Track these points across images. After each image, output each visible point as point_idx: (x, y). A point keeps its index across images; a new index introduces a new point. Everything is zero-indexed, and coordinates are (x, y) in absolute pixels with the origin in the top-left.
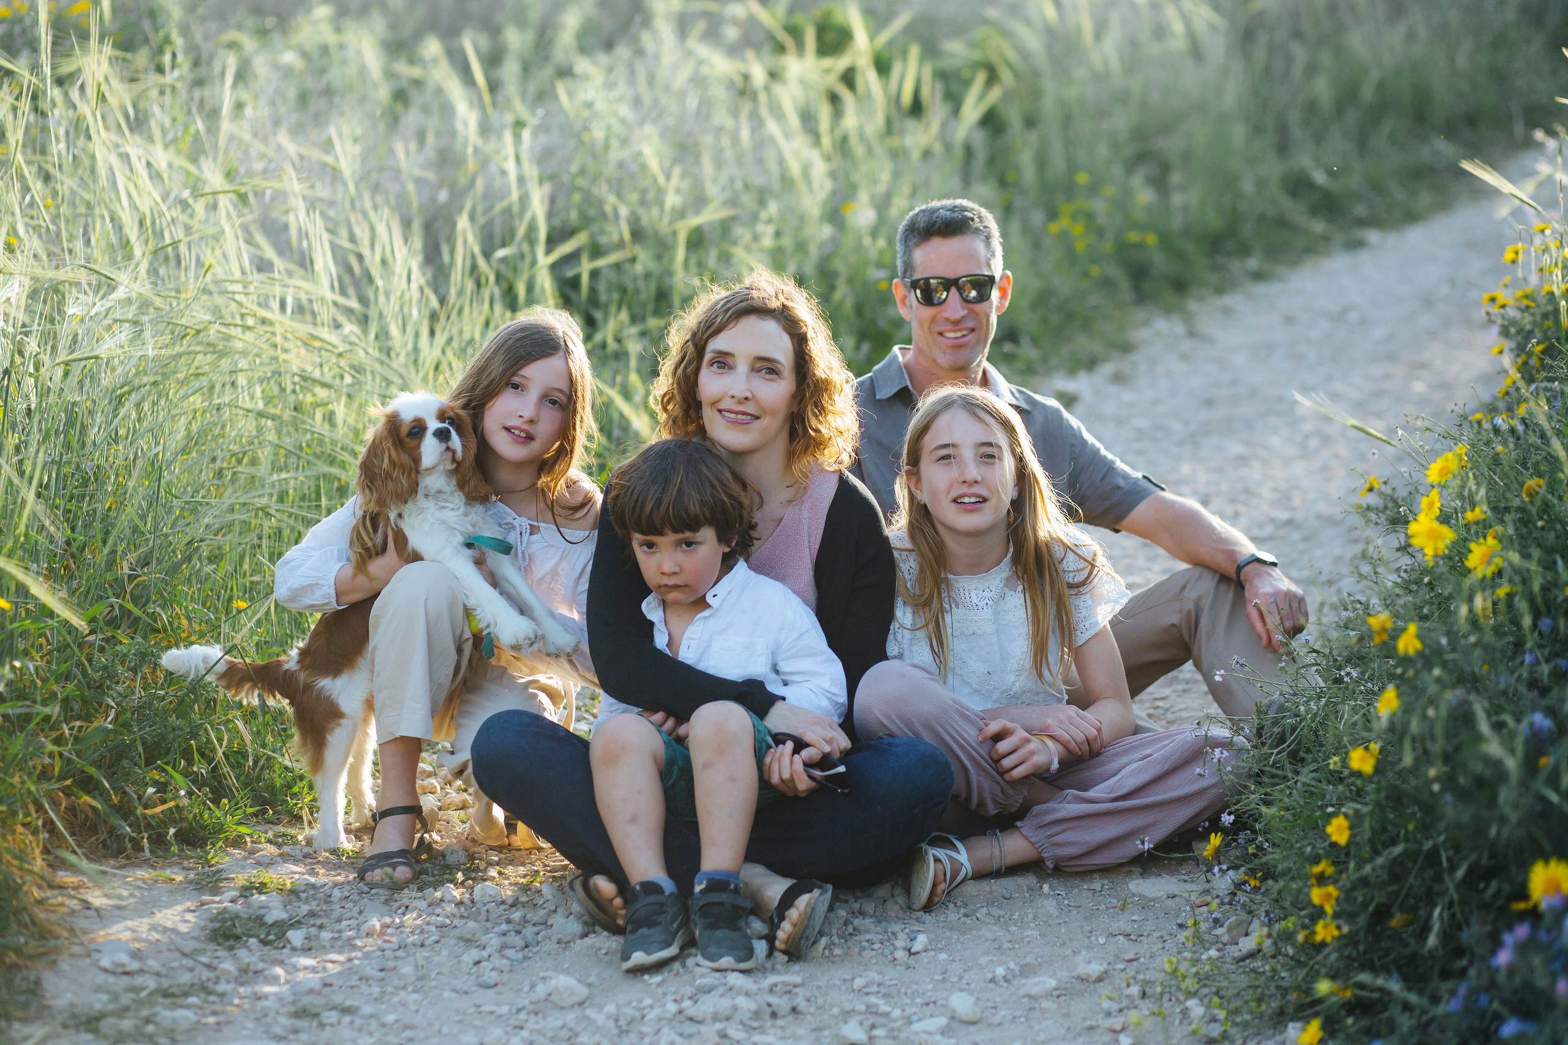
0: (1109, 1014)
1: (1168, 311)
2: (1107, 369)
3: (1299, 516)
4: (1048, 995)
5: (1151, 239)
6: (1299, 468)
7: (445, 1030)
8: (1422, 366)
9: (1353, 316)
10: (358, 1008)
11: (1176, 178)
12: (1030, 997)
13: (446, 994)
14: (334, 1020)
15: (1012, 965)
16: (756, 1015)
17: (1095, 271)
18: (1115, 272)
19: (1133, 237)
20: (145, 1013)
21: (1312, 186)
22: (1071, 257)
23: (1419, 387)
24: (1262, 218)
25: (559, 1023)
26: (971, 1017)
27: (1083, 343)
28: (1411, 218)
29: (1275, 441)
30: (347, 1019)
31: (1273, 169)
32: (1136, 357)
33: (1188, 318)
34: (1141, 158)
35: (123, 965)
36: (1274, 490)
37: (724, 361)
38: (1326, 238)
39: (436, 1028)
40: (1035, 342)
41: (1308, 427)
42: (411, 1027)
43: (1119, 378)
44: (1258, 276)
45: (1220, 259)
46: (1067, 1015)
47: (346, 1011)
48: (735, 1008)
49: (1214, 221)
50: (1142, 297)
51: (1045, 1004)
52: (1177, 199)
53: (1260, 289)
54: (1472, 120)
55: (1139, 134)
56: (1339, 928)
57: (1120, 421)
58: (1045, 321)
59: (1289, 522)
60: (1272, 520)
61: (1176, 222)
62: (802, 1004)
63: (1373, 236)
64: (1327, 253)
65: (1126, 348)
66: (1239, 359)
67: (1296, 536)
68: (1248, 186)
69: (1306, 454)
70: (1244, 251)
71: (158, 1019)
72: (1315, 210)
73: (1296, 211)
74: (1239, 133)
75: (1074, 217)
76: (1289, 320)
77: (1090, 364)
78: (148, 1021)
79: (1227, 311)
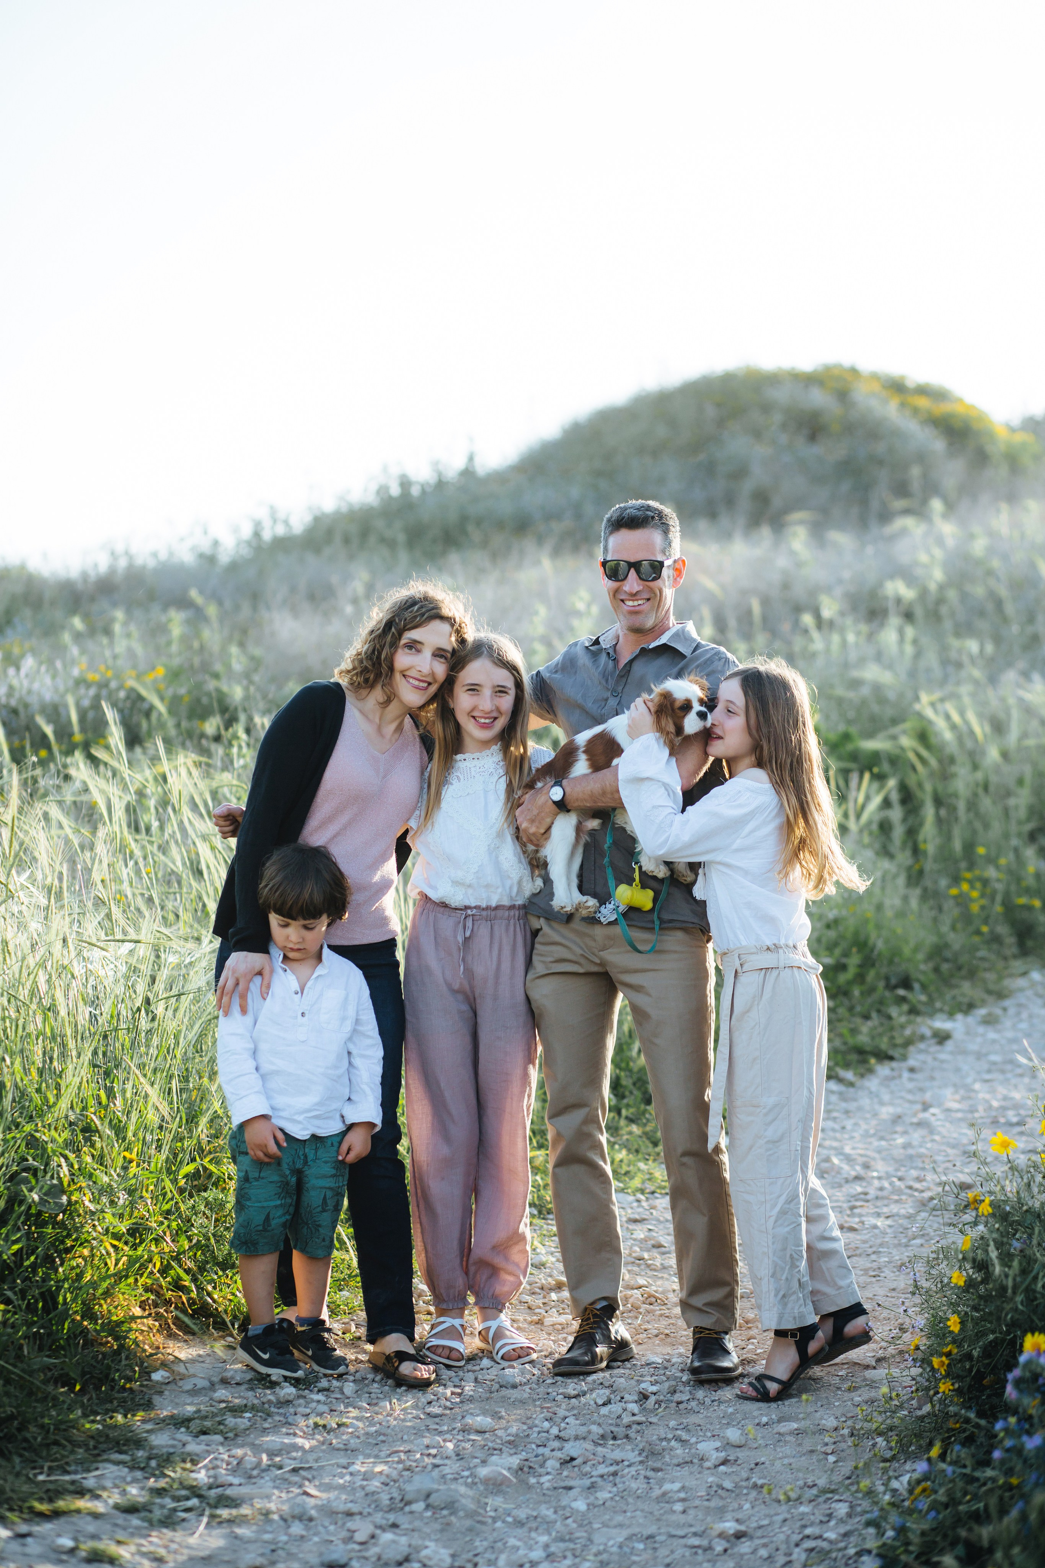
0: (827, 1444)
2: (982, 1012)
4: (791, 1433)
5: (1037, 902)
7: (405, 1437)
12: (779, 1434)
15: (774, 1416)
16: (603, 1437)
17: (986, 929)
18: (1003, 929)
19: (1021, 900)
20: (218, 1419)
22: (967, 918)
26: (738, 1443)
27: (967, 990)
32: (1007, 1003)
37: (414, 646)
39: (400, 1436)
42: (384, 1435)
43: (989, 1021)
46: (800, 1445)
48: (589, 1432)
50: (1024, 952)
51: (788, 1438)
56: (953, 1384)
57: (979, 1056)
58: (936, 970)
62: (632, 1435)
65: (1001, 995)
71: (227, 1422)
75: (971, 882)
77: (969, 1008)
78: (220, 1423)
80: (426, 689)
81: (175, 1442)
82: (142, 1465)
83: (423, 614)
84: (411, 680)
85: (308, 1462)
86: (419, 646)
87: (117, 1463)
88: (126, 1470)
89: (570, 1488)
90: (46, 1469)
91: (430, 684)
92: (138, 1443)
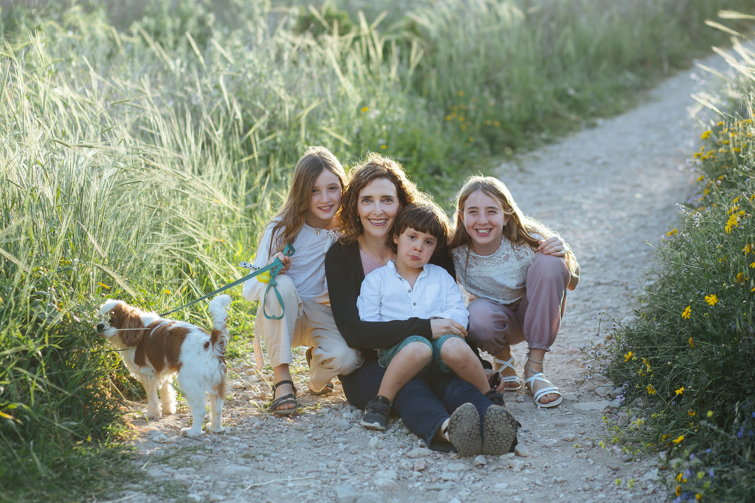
1: (509, 159)
3: (598, 256)
4: (554, 446)
5: (497, 124)
6: (590, 234)
7: (309, 462)
8: (638, 186)
9: (599, 162)
10: (269, 454)
11: (506, 93)
12: (546, 447)
13: (302, 449)
14: (262, 459)
17: (472, 139)
18: (481, 140)
19: (489, 122)
21: (568, 96)
22: (460, 133)
23: (638, 196)
24: (546, 112)
25: (356, 459)
28: (617, 113)
29: (576, 222)
30: (266, 459)
31: (549, 88)
33: (519, 163)
34: (487, 83)
35: (164, 440)
36: (582, 244)
37: (368, 199)
38: (578, 123)
39: (305, 461)
40: (449, 174)
41: (590, 215)
44: (548, 142)
45: (528, 133)
47: (265, 455)
49: (525, 115)
50: (494, 153)
51: (554, 449)
52: (507, 103)
53: (549, 148)
54: (643, 62)
55: (486, 71)
59: (593, 259)
60: (585, 258)
61: (507, 116)
63: (600, 121)
64: (579, 131)
66: (548, 183)
67: (598, 265)
68: (540, 97)
69: (592, 228)
70: (540, 130)
71: (191, 458)
72: (570, 108)
73: (562, 108)
74: (531, 70)
75: (458, 112)
76: (568, 164)
78: (187, 459)
79: (536, 159)
80: (385, 223)
81: (166, 474)
82: (155, 491)
83: (366, 177)
84: (373, 221)
85: (258, 482)
86: (371, 199)
87: (137, 490)
88: (145, 494)
89: (439, 490)
90: (94, 497)
91: (387, 220)
92: (143, 476)
